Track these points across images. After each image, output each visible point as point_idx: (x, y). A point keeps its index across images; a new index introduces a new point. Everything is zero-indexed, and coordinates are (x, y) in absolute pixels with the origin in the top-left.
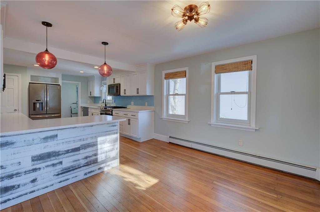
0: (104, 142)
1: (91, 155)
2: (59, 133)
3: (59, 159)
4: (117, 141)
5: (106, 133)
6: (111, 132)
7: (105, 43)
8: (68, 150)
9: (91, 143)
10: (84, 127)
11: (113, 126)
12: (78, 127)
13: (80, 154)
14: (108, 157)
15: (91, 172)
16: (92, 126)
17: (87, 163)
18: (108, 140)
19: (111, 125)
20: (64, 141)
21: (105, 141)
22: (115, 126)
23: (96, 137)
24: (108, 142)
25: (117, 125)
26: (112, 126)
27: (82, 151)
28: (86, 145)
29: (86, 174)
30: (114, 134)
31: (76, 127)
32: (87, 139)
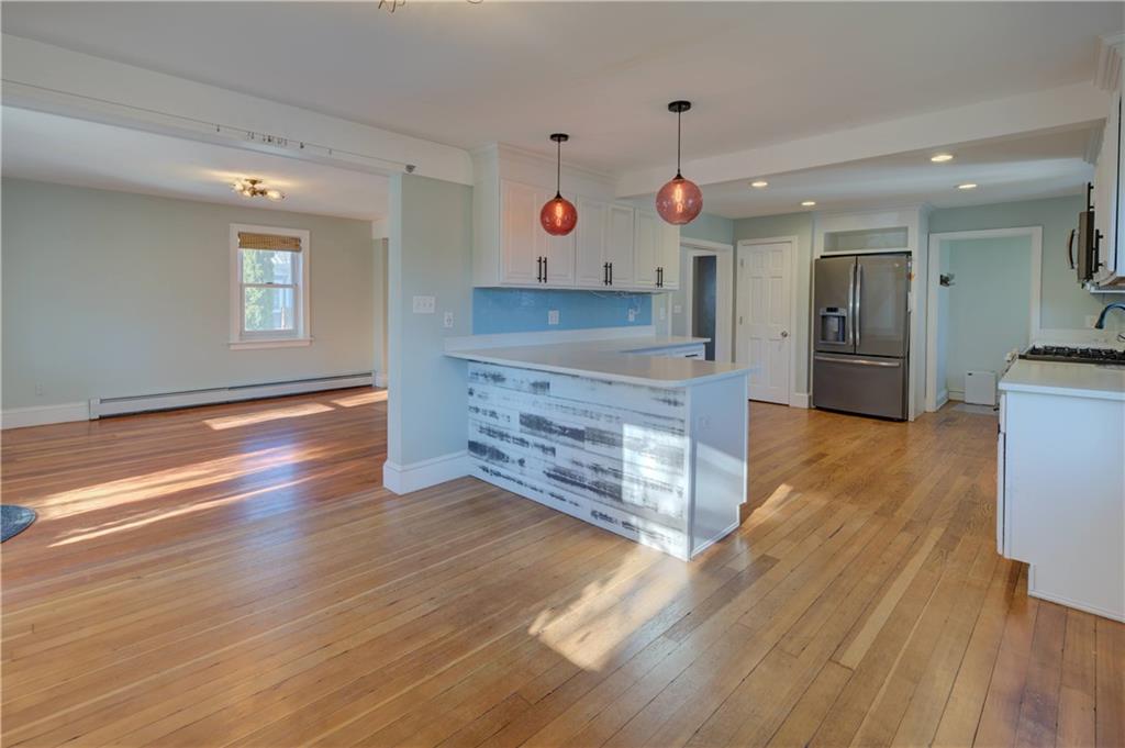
0: (639, 447)
1: (606, 468)
2: (551, 379)
3: (551, 440)
4: (683, 463)
5: (647, 419)
6: (661, 422)
7: (680, 106)
8: (565, 429)
9: (608, 433)
10: (593, 380)
11: (669, 402)
12: (582, 378)
13: (583, 449)
14: (651, 505)
15: (604, 517)
16: (610, 383)
17: (597, 483)
18: (652, 445)
19: (662, 396)
20: (560, 402)
21: (641, 443)
22: (676, 403)
23: (619, 421)
24: (651, 452)
25: (682, 404)
26: (664, 401)
27: (587, 445)
28: (596, 433)
29: (594, 513)
30: (673, 431)
31: (577, 376)
32: (598, 417)
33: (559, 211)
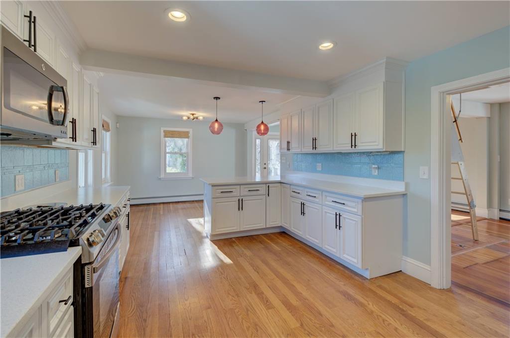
7: (217, 98)
33: (262, 127)
